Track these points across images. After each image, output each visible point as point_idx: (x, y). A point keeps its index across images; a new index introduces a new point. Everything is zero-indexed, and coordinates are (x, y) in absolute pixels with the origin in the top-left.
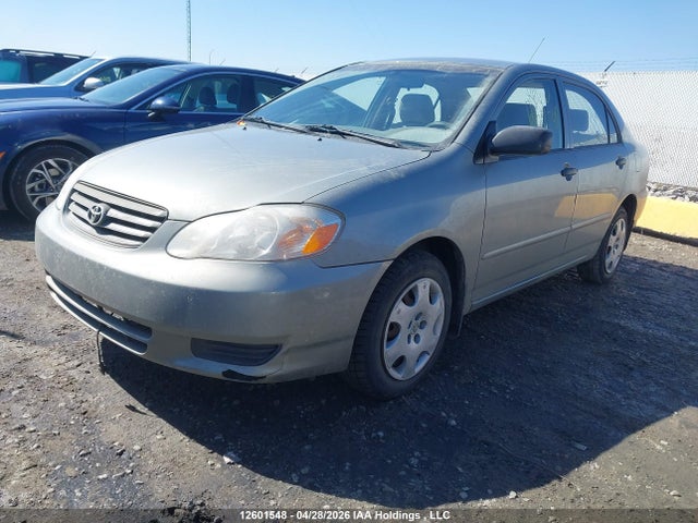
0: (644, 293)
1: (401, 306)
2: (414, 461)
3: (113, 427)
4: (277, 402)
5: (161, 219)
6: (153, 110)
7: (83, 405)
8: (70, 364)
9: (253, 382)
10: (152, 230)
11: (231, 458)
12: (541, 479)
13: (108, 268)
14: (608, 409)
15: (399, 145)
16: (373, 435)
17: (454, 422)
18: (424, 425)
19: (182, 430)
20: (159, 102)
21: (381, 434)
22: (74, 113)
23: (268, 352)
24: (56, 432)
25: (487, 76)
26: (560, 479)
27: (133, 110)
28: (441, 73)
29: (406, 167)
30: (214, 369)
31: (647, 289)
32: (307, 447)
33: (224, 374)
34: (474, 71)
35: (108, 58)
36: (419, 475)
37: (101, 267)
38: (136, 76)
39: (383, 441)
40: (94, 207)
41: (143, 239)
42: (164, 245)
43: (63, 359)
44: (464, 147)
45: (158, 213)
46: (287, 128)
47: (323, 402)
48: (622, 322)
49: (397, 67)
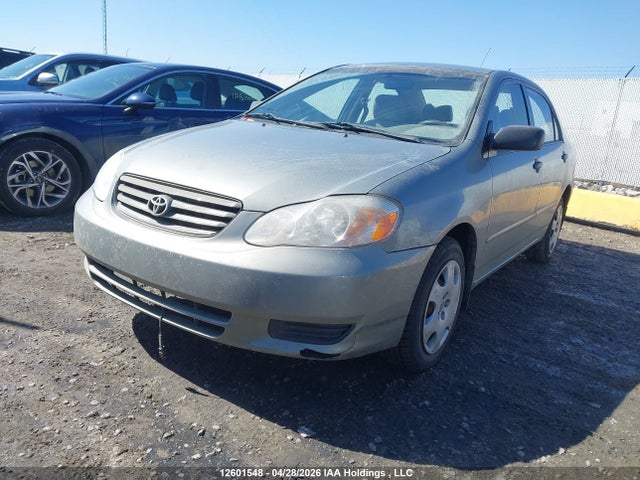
0: (581, 269)
1: (437, 286)
2: (466, 425)
3: (184, 410)
4: (324, 378)
5: (236, 210)
6: (129, 105)
7: (145, 389)
8: (114, 350)
9: (328, 359)
10: (227, 220)
11: (306, 432)
12: (576, 436)
13: (183, 257)
14: (599, 371)
15: (421, 140)
16: (421, 404)
17: (483, 389)
18: (460, 393)
19: (249, 408)
20: (134, 98)
21: (427, 403)
22: (54, 107)
23: (341, 331)
24: (132, 417)
25: (475, 80)
26: (591, 434)
27: (109, 105)
28: (431, 76)
29: (438, 160)
30: (292, 349)
31: (581, 267)
32: (369, 418)
33: (303, 352)
34: (461, 76)
35: (60, 54)
36: (476, 438)
37: (176, 256)
38: (99, 72)
39: (432, 409)
40: (155, 199)
41: (218, 229)
42: (242, 234)
43: (105, 346)
44: (475, 142)
45: (232, 204)
46: (298, 124)
47: (364, 376)
48: (576, 296)
49: (387, 70)
